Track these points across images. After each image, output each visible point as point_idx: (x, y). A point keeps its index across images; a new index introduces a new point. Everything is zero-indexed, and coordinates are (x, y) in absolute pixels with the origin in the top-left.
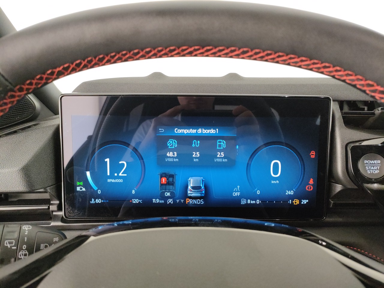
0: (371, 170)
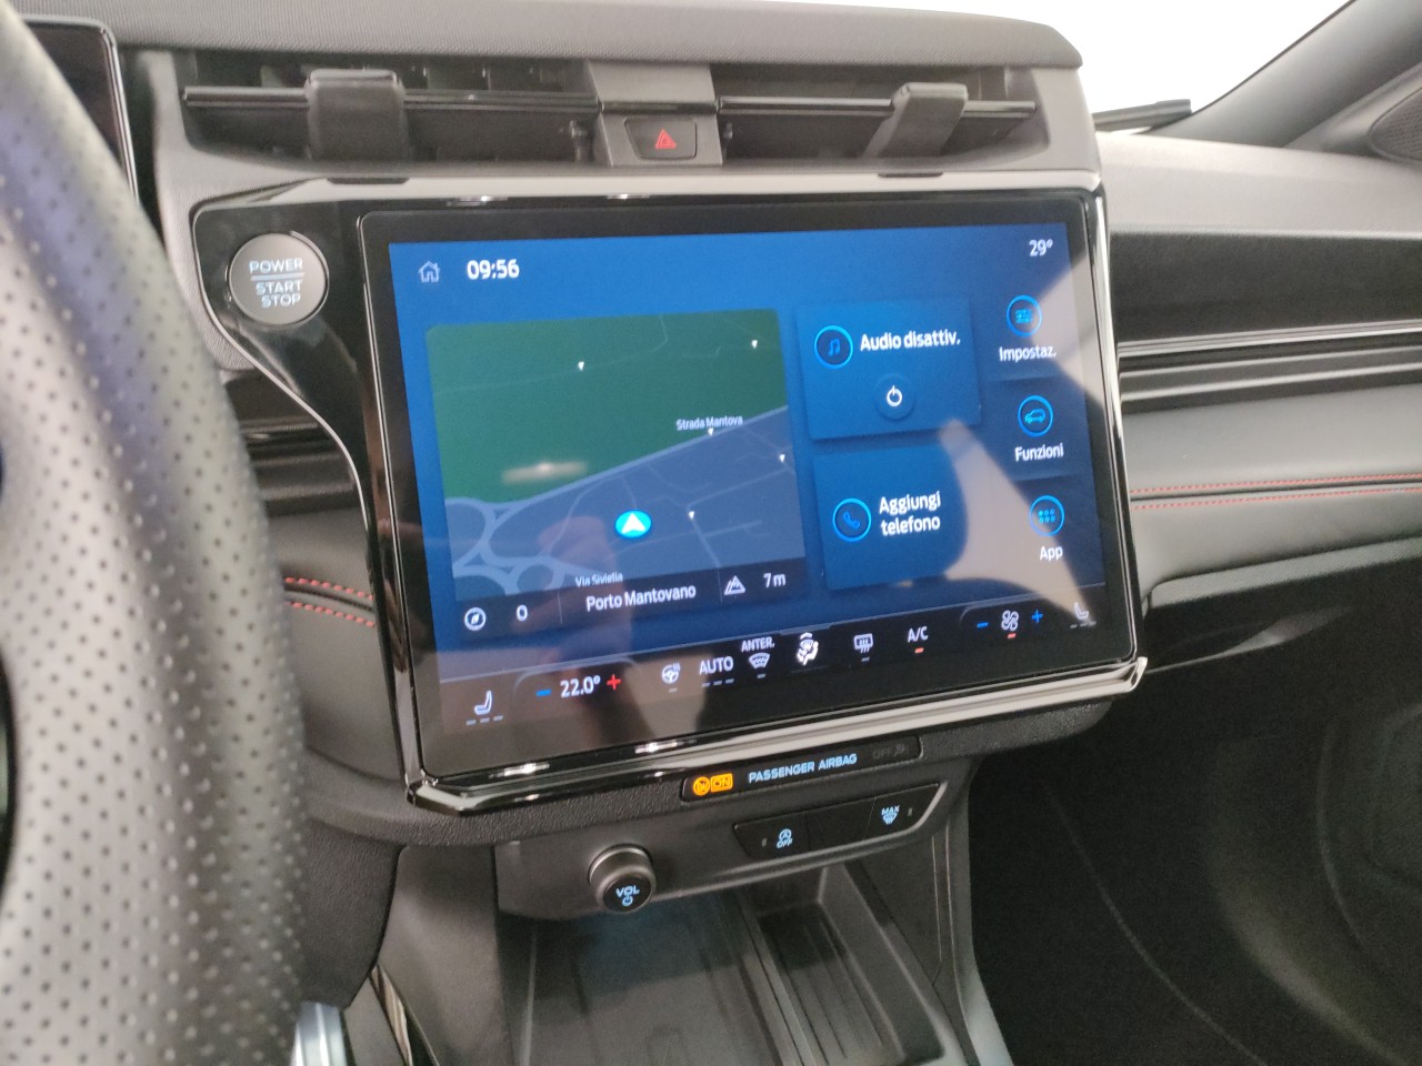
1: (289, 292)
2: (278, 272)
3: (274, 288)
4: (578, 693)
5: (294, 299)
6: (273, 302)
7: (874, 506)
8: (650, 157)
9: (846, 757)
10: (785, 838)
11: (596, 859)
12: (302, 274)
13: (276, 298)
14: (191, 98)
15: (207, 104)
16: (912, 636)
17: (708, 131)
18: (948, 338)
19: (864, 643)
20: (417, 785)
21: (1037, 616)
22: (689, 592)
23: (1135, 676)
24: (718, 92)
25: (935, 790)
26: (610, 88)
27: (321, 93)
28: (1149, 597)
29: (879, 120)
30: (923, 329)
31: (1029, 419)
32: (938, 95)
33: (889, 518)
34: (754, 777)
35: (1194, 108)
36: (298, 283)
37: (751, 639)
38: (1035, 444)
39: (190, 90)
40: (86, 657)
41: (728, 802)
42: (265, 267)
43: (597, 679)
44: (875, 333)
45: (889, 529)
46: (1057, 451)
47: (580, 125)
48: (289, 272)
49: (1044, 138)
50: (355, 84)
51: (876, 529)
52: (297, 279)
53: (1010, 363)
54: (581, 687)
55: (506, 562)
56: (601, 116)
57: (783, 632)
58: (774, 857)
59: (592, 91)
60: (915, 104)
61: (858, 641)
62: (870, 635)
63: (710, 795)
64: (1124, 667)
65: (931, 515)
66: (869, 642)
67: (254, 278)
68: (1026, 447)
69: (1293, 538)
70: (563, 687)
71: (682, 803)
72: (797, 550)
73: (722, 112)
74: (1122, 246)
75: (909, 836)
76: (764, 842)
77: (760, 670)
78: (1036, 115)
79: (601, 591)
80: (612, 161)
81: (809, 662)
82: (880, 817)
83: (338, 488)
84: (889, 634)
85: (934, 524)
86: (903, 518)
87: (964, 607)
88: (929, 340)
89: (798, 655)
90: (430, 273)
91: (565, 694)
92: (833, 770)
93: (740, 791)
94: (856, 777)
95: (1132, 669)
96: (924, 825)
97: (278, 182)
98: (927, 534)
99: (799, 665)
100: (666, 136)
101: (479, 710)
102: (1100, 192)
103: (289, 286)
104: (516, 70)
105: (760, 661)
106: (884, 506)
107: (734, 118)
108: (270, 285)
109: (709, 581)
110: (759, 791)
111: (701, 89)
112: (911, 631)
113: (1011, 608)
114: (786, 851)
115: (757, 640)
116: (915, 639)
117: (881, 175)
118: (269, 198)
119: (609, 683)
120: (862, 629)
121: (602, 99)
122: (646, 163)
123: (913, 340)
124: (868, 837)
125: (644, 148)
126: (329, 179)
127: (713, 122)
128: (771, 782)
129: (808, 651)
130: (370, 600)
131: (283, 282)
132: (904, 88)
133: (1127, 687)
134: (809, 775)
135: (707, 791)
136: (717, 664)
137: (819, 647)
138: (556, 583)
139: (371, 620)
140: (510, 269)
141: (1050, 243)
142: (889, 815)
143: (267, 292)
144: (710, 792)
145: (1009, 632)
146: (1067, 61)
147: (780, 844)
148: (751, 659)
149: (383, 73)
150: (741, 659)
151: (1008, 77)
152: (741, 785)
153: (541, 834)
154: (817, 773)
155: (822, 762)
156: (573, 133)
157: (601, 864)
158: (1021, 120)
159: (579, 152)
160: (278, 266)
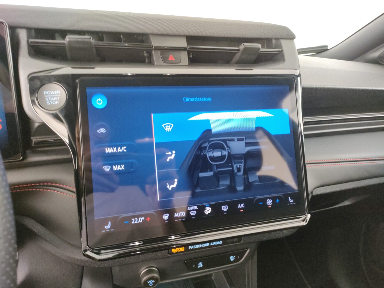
0: (51, 101)
1: (56, 101)
2: (53, 94)
3: (51, 99)
4: (137, 222)
5: (56, 103)
6: (50, 103)
8: (167, 62)
9: (219, 242)
10: (200, 265)
11: (142, 271)
12: (59, 95)
13: (51, 102)
14: (31, 42)
15: (36, 44)
16: (239, 206)
19: (225, 208)
20: (86, 251)
21: (278, 201)
23: (307, 220)
24: (188, 44)
25: (246, 251)
26: (155, 42)
27: (70, 42)
28: (312, 193)
29: (235, 53)
32: (252, 47)
34: (191, 247)
35: (329, 48)
36: (58, 98)
37: (191, 206)
39: (30, 40)
41: (183, 255)
42: (49, 93)
43: (143, 218)
47: (148, 52)
48: (56, 95)
49: (284, 60)
50: (80, 40)
52: (58, 97)
54: (138, 220)
56: (153, 50)
57: (200, 205)
58: (197, 271)
59: (151, 43)
60: (246, 49)
61: (223, 207)
62: (227, 206)
63: (177, 253)
64: (304, 217)
66: (227, 208)
67: (45, 96)
69: (354, 175)
70: (133, 220)
71: (169, 255)
73: (189, 50)
74: (305, 91)
75: (238, 264)
76: (194, 266)
77: (193, 216)
78: (281, 53)
81: (208, 213)
82: (229, 259)
87: (255, 198)
89: (205, 211)
91: (133, 223)
93: (186, 252)
94: (222, 248)
95: (306, 217)
96: (243, 261)
97: (55, 68)
99: (205, 214)
100: (171, 57)
102: (299, 75)
103: (55, 99)
104: (130, 37)
105: (193, 213)
107: (193, 52)
108: (50, 98)
110: (192, 251)
111: (183, 43)
112: (239, 205)
113: (270, 198)
114: (201, 269)
115: (192, 207)
116: (241, 207)
117: (236, 69)
118: (50, 73)
119: (147, 219)
120: (224, 204)
121: (154, 45)
122: (166, 64)
124: (225, 265)
126: (71, 67)
127: (186, 53)
128: (196, 249)
129: (208, 210)
130: (74, 190)
131: (53, 97)
132: (242, 45)
133: (304, 223)
135: (176, 251)
136: (180, 214)
137: (211, 210)
142: (232, 258)
143: (49, 101)
144: (177, 252)
145: (269, 205)
146: (291, 37)
147: (199, 267)
148: (190, 213)
149: (88, 37)
151: (274, 41)
152: (187, 250)
153: (125, 264)
154: (210, 246)
155: (212, 243)
156: (145, 55)
157: (143, 273)
158: (277, 54)
160: (52, 93)
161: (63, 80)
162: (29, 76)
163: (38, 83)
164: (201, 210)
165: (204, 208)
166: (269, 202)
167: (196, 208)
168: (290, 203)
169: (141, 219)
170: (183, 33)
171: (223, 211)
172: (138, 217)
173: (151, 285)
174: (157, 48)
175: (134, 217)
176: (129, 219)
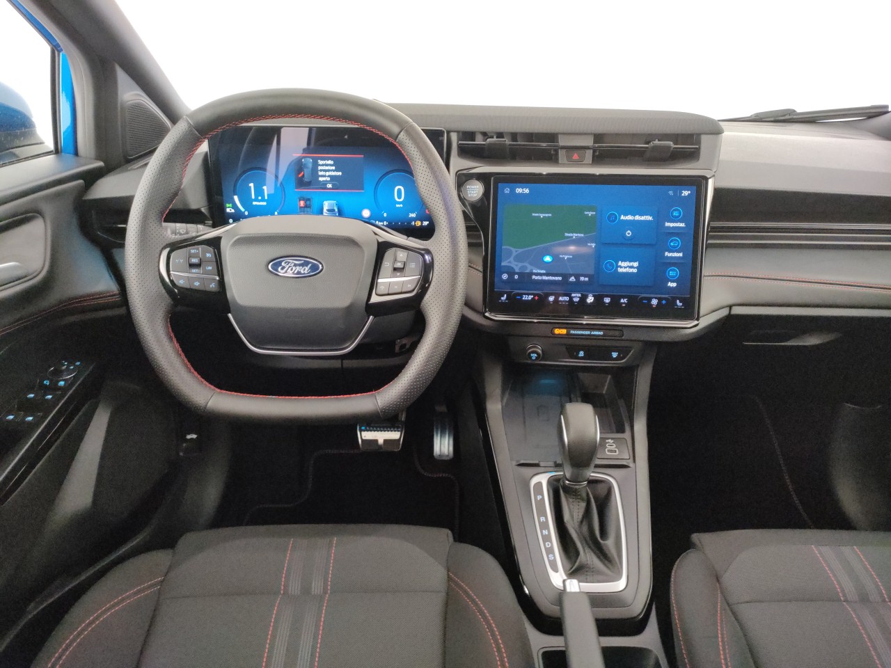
7: (617, 263)
10: (581, 354)
14: (460, 144)
17: (589, 154)
18: (650, 218)
19: (607, 300)
21: (664, 302)
22: (560, 278)
26: (563, 142)
30: (641, 215)
31: (672, 244)
33: (621, 267)
38: (673, 252)
40: (444, 257)
44: (626, 215)
45: (620, 270)
46: (680, 255)
51: (616, 270)
53: (669, 227)
55: (516, 263)
57: (584, 293)
63: (559, 334)
65: (635, 268)
68: (669, 252)
72: (591, 272)
79: (537, 274)
80: (560, 162)
83: (478, 241)
84: (615, 299)
85: (635, 271)
86: (625, 267)
88: (643, 218)
90: (507, 191)
92: (594, 335)
98: (632, 273)
99: (587, 303)
101: (502, 298)
105: (576, 300)
106: (620, 263)
109: (566, 277)
111: (589, 142)
113: (656, 298)
114: (581, 358)
120: (607, 296)
123: (637, 218)
125: (569, 158)
129: (590, 299)
130: (482, 270)
134: (588, 335)
138: (528, 271)
139: (481, 275)
140: (527, 191)
141: (689, 192)
142: (615, 355)
150: (571, 298)
159: (553, 157)
160: (473, 187)
161: (483, 178)
162: (457, 173)
163: (464, 178)
164: (584, 298)
165: (586, 297)
166: (654, 302)
167: (580, 295)
168: (677, 305)
169: (530, 297)
170: (589, 132)
171: (605, 303)
172: (528, 294)
173: (533, 358)
174: (563, 148)
175: (525, 294)
176: (521, 295)
